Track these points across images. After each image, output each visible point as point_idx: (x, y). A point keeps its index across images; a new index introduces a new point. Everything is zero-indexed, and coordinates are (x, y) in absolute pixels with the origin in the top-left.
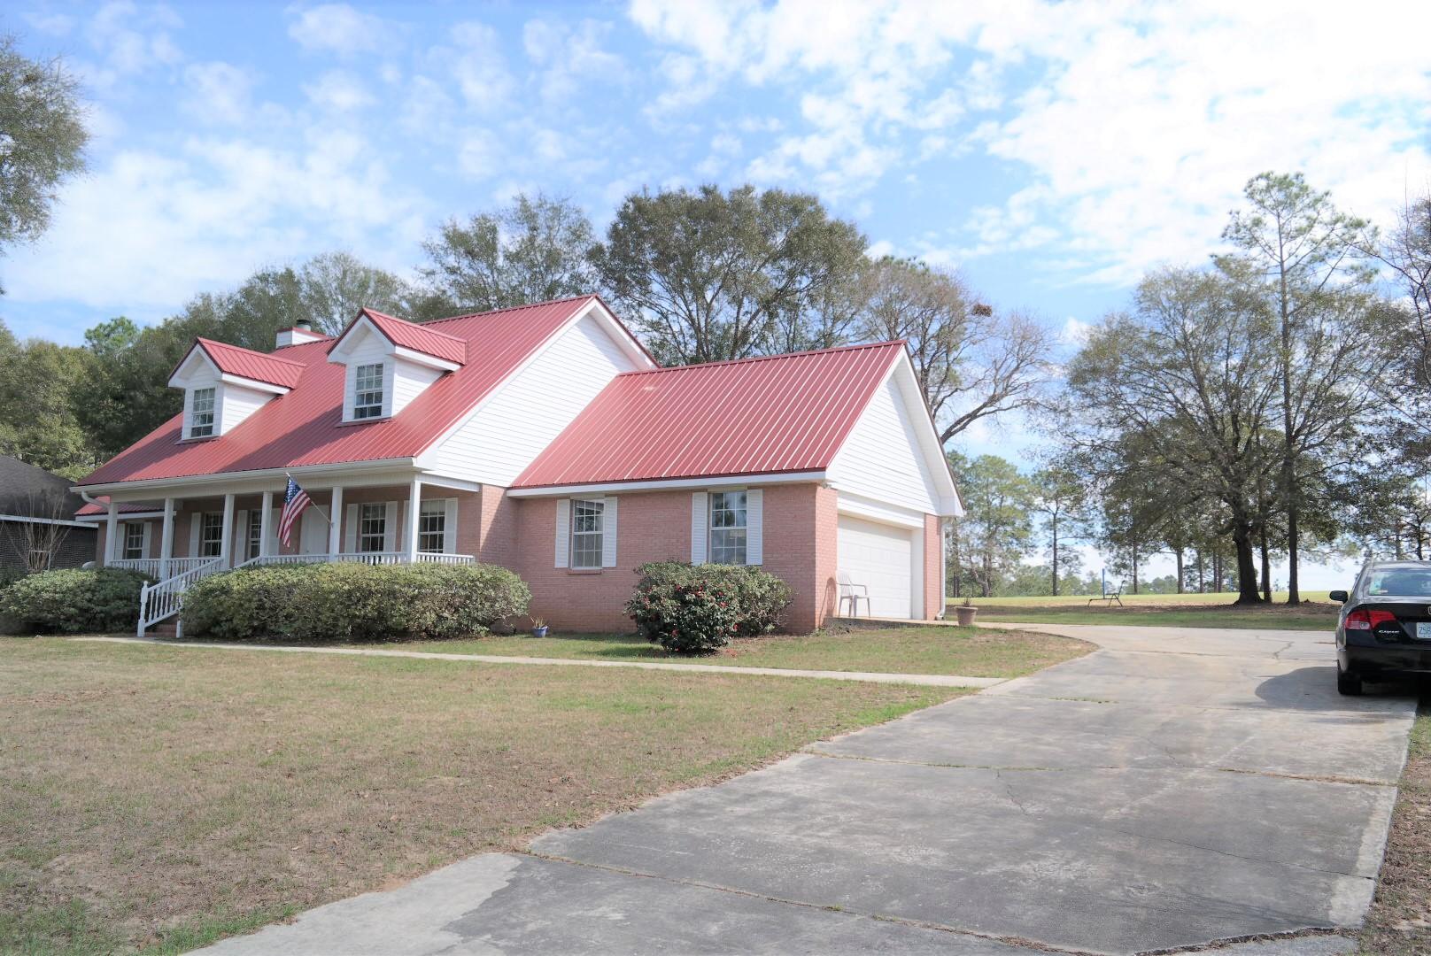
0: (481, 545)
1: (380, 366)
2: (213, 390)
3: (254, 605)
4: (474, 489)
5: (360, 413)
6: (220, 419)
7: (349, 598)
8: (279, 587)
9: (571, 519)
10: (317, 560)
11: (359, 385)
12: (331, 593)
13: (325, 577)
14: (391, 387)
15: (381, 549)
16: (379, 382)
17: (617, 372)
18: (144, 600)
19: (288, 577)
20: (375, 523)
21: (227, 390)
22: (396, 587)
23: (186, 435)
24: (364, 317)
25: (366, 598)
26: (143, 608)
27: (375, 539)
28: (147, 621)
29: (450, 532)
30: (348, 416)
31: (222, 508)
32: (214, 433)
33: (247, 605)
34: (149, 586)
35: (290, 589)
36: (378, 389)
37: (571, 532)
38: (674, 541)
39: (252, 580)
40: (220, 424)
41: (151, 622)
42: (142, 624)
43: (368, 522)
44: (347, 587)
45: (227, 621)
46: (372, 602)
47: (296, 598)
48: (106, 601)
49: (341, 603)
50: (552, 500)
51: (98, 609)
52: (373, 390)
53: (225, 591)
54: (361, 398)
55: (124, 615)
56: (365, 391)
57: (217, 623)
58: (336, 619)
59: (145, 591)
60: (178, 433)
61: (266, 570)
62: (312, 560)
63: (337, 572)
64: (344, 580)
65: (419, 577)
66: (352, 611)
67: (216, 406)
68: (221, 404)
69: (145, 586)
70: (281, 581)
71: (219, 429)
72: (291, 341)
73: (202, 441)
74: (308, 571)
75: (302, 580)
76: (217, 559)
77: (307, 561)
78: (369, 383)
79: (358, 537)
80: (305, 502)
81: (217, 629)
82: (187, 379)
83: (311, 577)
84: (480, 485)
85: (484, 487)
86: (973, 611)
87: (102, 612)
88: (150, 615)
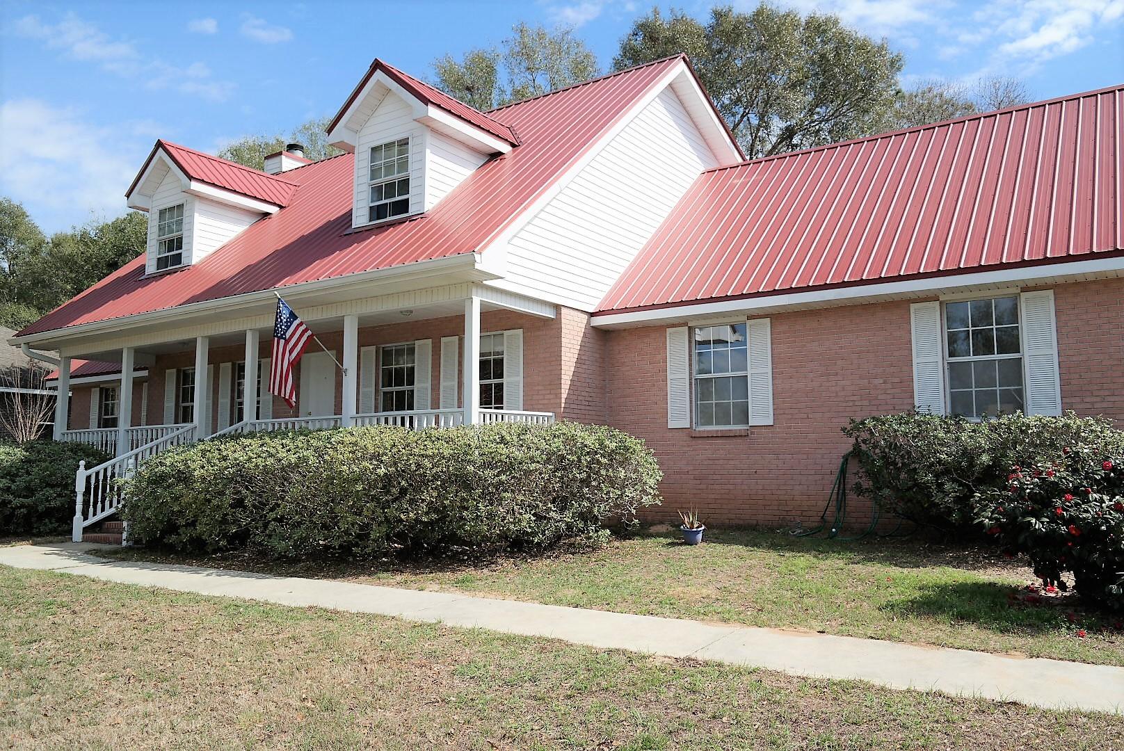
0: (564, 396)
1: (404, 143)
2: (180, 207)
3: (228, 499)
4: (549, 313)
5: (377, 212)
6: (191, 243)
7: (386, 489)
8: (266, 470)
9: (690, 356)
10: (325, 425)
11: (374, 173)
12: (356, 481)
13: (344, 454)
14: (422, 169)
15: (411, 407)
16: (404, 165)
17: (702, 169)
18: (80, 487)
19: (282, 454)
20: (399, 372)
21: (198, 205)
22: (471, 468)
23: (151, 269)
24: (379, 74)
25: (418, 490)
26: (79, 499)
27: (400, 394)
28: (86, 518)
29: (513, 380)
30: (361, 219)
31: (192, 362)
32: (184, 261)
33: (215, 502)
34: (87, 467)
35: (284, 473)
36: (402, 175)
37: (690, 374)
39: (225, 458)
40: (190, 250)
41: (92, 520)
42: (79, 523)
43: (390, 371)
44: (382, 471)
45: (187, 525)
46: (428, 495)
47: (295, 491)
48: (29, 491)
49: (374, 498)
50: (659, 329)
51: (17, 502)
52: (396, 177)
53: (184, 477)
54: (377, 191)
55: (57, 509)
56: (383, 180)
57: (172, 528)
58: (365, 527)
59: (81, 475)
60: (142, 268)
61: (247, 442)
62: (318, 426)
63: (362, 443)
64: (376, 457)
65: (503, 450)
66: (391, 512)
67: (185, 227)
68: (192, 223)
69: (82, 468)
70: (270, 461)
71: (190, 256)
72: (281, 167)
73: (169, 273)
74: (314, 442)
75: (305, 459)
76: (189, 426)
77: (311, 427)
78: (389, 168)
79: (377, 391)
80: (304, 339)
81: (173, 538)
82: (150, 197)
83: (319, 453)
84: (557, 308)
85: (564, 311)
87: (22, 506)
88: (91, 509)
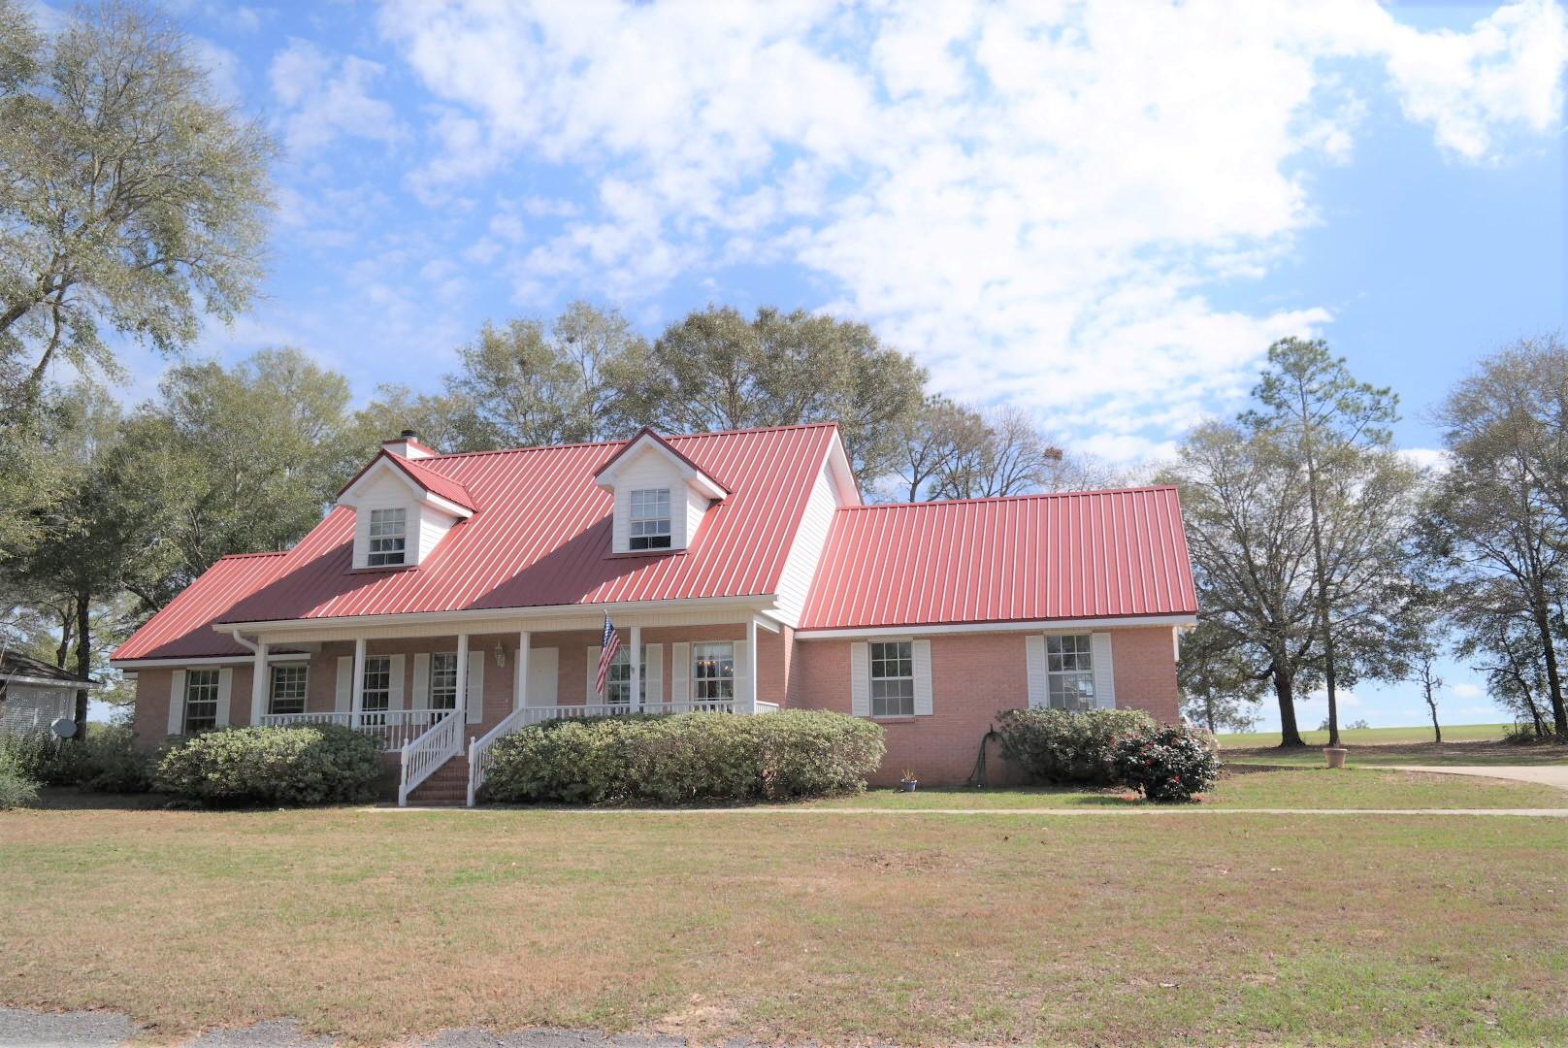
9: (869, 664)
31: (455, 647)
38: (1006, 685)
40: (415, 550)
42: (404, 790)
50: (846, 643)
86: (1342, 752)
